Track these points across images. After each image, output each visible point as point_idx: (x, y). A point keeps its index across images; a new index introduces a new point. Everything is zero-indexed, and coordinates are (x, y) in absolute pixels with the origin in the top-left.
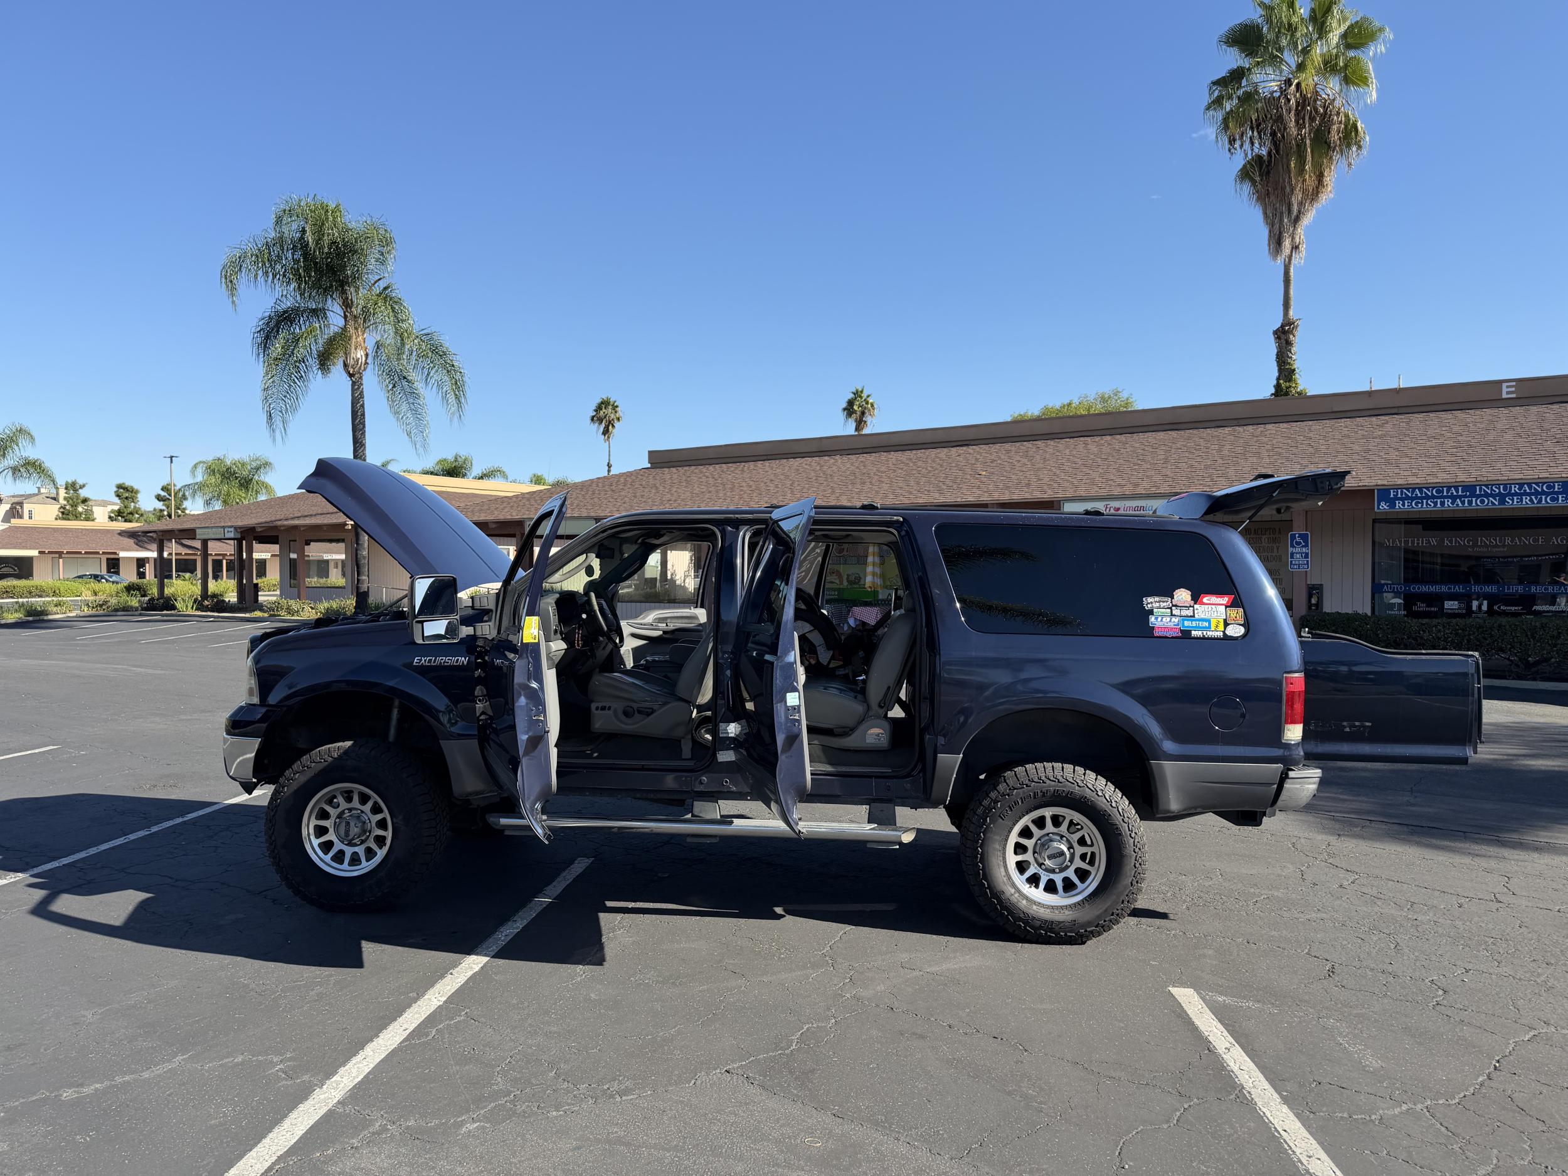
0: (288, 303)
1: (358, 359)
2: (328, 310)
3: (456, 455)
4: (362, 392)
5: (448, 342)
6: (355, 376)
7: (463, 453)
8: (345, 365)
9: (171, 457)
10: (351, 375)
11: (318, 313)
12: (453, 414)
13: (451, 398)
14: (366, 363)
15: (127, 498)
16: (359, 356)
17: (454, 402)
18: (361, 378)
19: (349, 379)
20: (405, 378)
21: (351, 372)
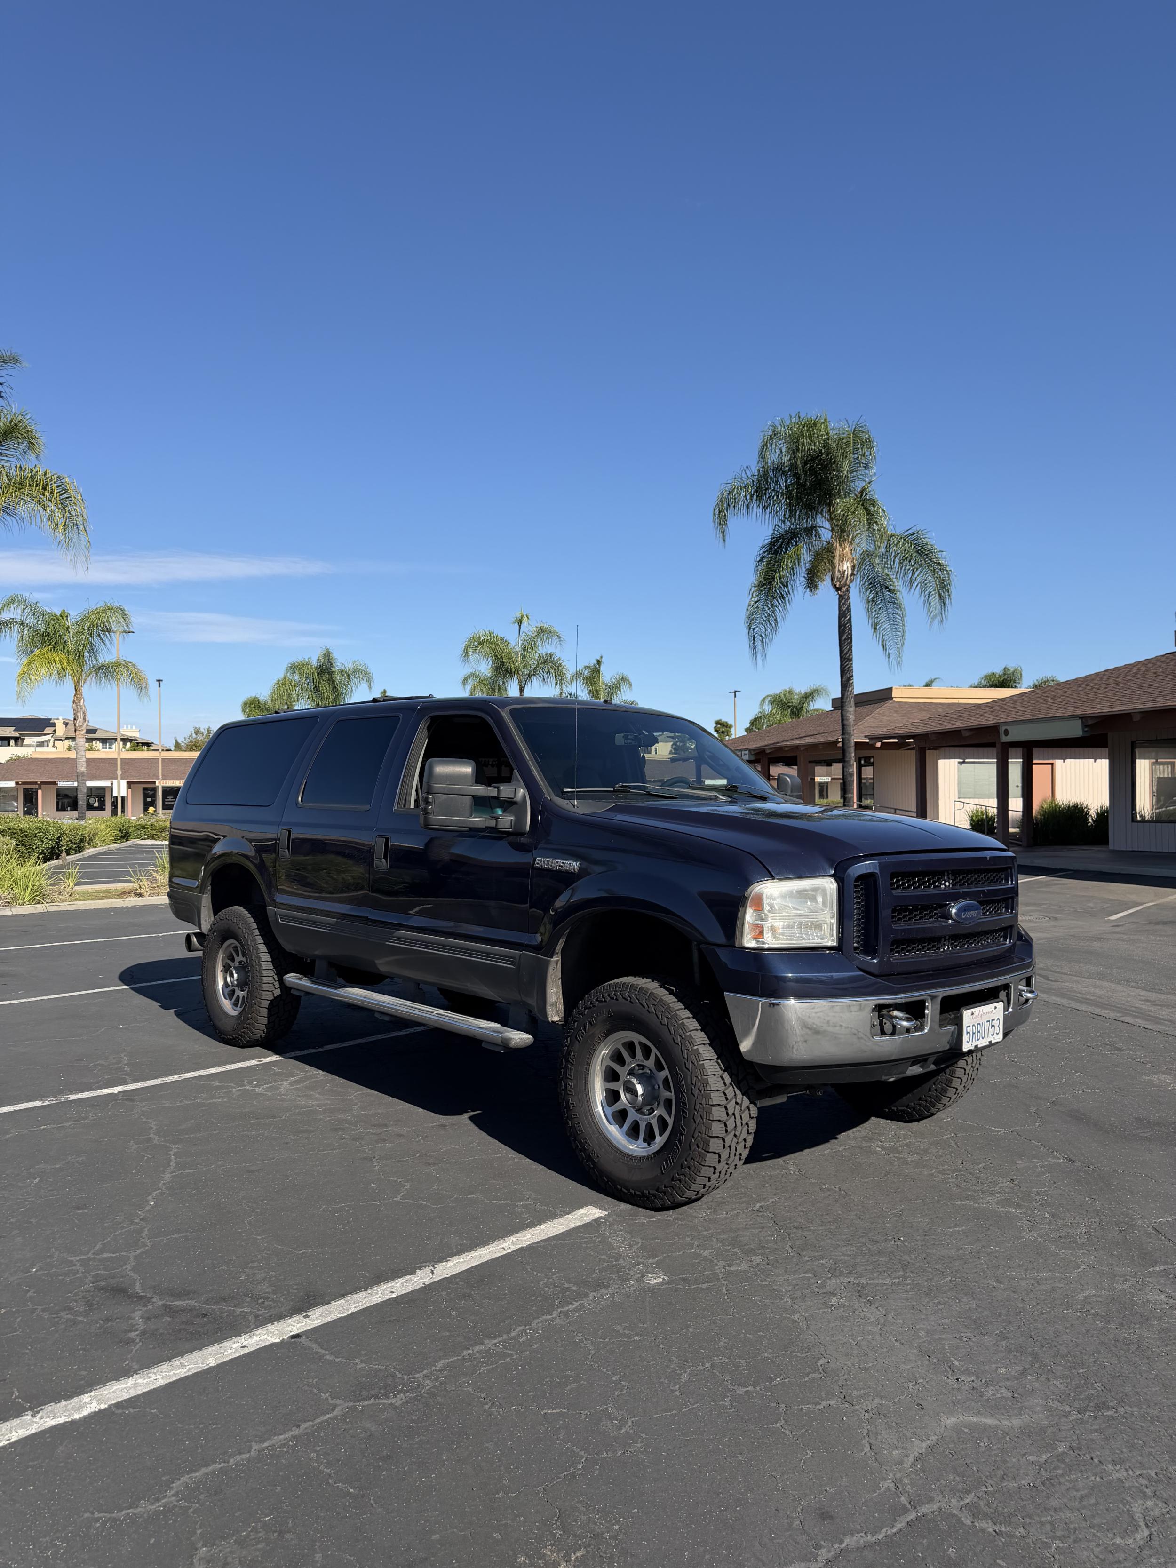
0: (783, 528)
1: (844, 572)
2: (820, 527)
3: (1005, 668)
4: (849, 606)
5: (934, 540)
6: (841, 589)
7: (1012, 666)
8: (832, 580)
9: (735, 692)
10: (838, 589)
11: (810, 531)
12: (935, 616)
13: (935, 600)
14: (852, 574)
15: (723, 732)
16: (845, 568)
17: (938, 604)
18: (848, 590)
19: (836, 593)
20: (887, 587)
21: (838, 586)
